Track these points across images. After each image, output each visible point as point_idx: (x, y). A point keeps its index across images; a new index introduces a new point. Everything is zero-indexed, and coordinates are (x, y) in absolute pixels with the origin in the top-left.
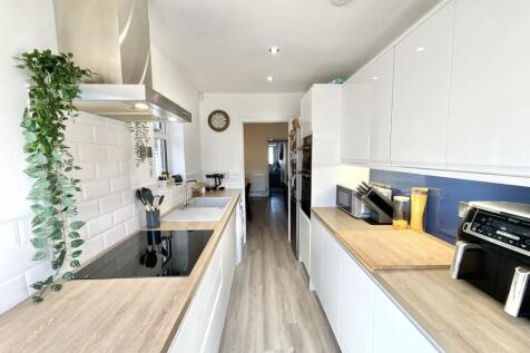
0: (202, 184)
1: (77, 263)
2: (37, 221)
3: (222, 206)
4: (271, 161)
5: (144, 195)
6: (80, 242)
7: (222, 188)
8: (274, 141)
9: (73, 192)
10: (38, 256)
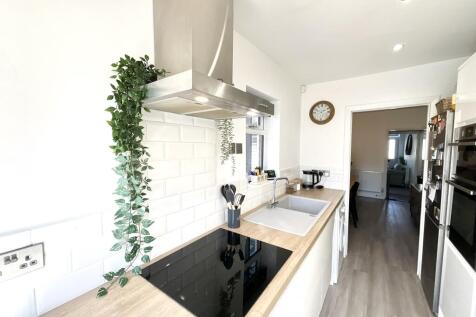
0: (298, 180)
1: (147, 259)
2: (119, 214)
3: (314, 213)
4: (391, 155)
5: (227, 192)
6: (151, 239)
7: (321, 187)
8: (397, 132)
9: (145, 191)
10: (116, 247)
